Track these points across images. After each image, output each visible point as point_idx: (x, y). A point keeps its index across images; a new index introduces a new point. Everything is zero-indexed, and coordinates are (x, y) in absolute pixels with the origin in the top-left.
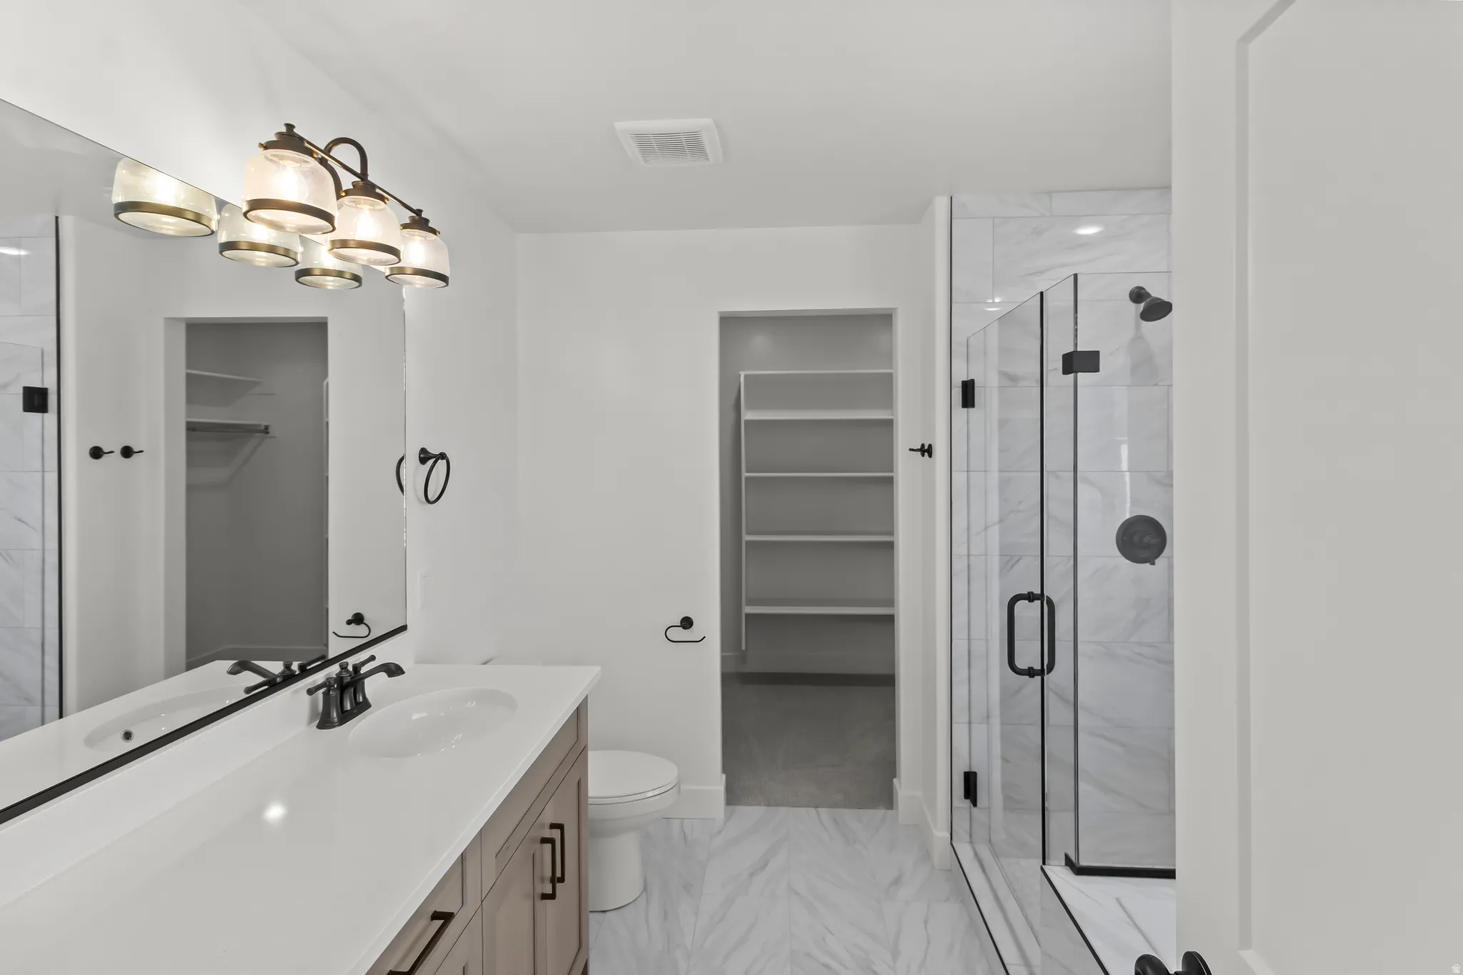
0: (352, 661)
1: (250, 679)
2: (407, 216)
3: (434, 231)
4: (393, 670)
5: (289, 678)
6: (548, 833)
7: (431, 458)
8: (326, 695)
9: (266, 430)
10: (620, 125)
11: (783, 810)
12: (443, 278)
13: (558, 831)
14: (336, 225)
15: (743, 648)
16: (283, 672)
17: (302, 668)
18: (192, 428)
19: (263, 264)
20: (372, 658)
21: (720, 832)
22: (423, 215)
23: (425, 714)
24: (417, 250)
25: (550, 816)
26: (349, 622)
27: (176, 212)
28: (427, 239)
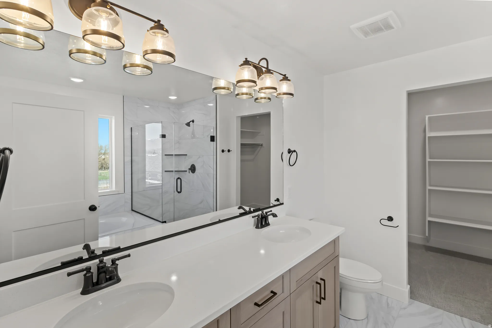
0: (265, 211)
1: (242, 211)
2: (281, 77)
3: (289, 80)
4: (275, 215)
5: (250, 212)
6: (319, 281)
7: (292, 152)
8: (257, 219)
9: (262, 145)
10: (352, 27)
11: (441, 311)
12: (292, 94)
13: (323, 282)
14: (257, 84)
15: (427, 235)
16: (249, 211)
17: (254, 210)
18: (242, 145)
19: (245, 99)
20: (271, 211)
21: (405, 308)
22: (286, 76)
23: (284, 231)
24: (284, 87)
25: (320, 275)
26: (275, 201)
27: (224, 88)
28: (288, 83)
